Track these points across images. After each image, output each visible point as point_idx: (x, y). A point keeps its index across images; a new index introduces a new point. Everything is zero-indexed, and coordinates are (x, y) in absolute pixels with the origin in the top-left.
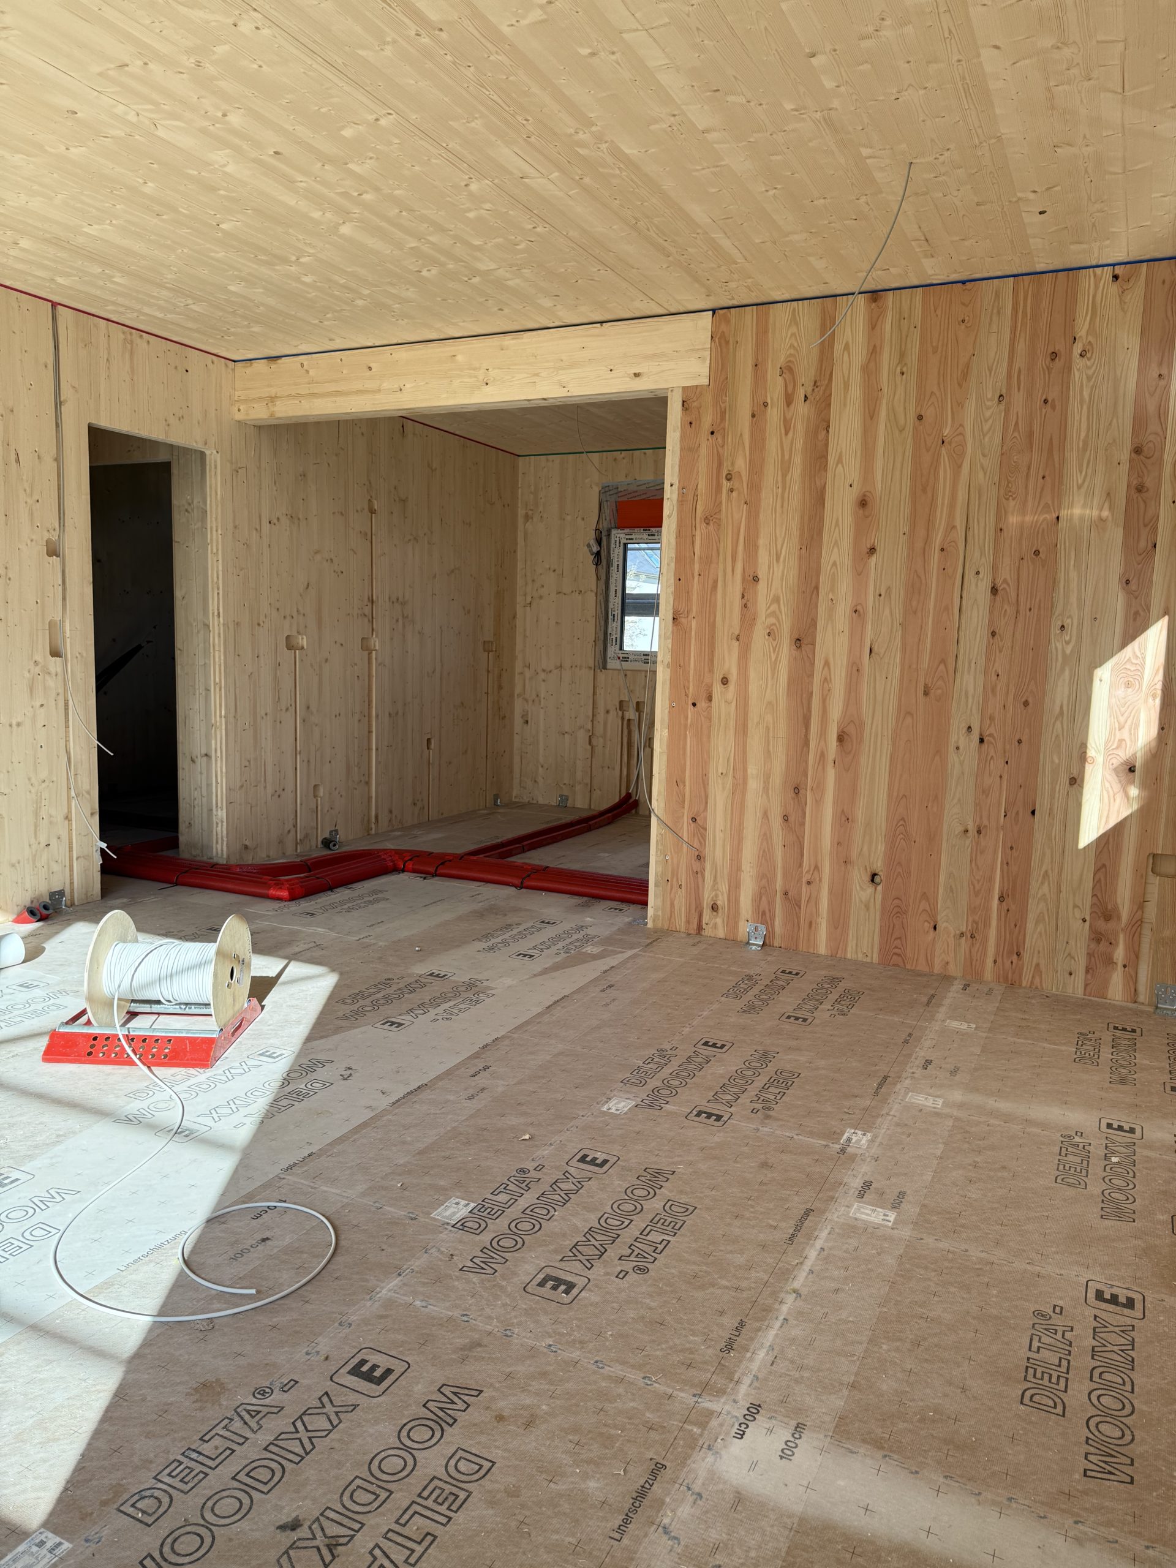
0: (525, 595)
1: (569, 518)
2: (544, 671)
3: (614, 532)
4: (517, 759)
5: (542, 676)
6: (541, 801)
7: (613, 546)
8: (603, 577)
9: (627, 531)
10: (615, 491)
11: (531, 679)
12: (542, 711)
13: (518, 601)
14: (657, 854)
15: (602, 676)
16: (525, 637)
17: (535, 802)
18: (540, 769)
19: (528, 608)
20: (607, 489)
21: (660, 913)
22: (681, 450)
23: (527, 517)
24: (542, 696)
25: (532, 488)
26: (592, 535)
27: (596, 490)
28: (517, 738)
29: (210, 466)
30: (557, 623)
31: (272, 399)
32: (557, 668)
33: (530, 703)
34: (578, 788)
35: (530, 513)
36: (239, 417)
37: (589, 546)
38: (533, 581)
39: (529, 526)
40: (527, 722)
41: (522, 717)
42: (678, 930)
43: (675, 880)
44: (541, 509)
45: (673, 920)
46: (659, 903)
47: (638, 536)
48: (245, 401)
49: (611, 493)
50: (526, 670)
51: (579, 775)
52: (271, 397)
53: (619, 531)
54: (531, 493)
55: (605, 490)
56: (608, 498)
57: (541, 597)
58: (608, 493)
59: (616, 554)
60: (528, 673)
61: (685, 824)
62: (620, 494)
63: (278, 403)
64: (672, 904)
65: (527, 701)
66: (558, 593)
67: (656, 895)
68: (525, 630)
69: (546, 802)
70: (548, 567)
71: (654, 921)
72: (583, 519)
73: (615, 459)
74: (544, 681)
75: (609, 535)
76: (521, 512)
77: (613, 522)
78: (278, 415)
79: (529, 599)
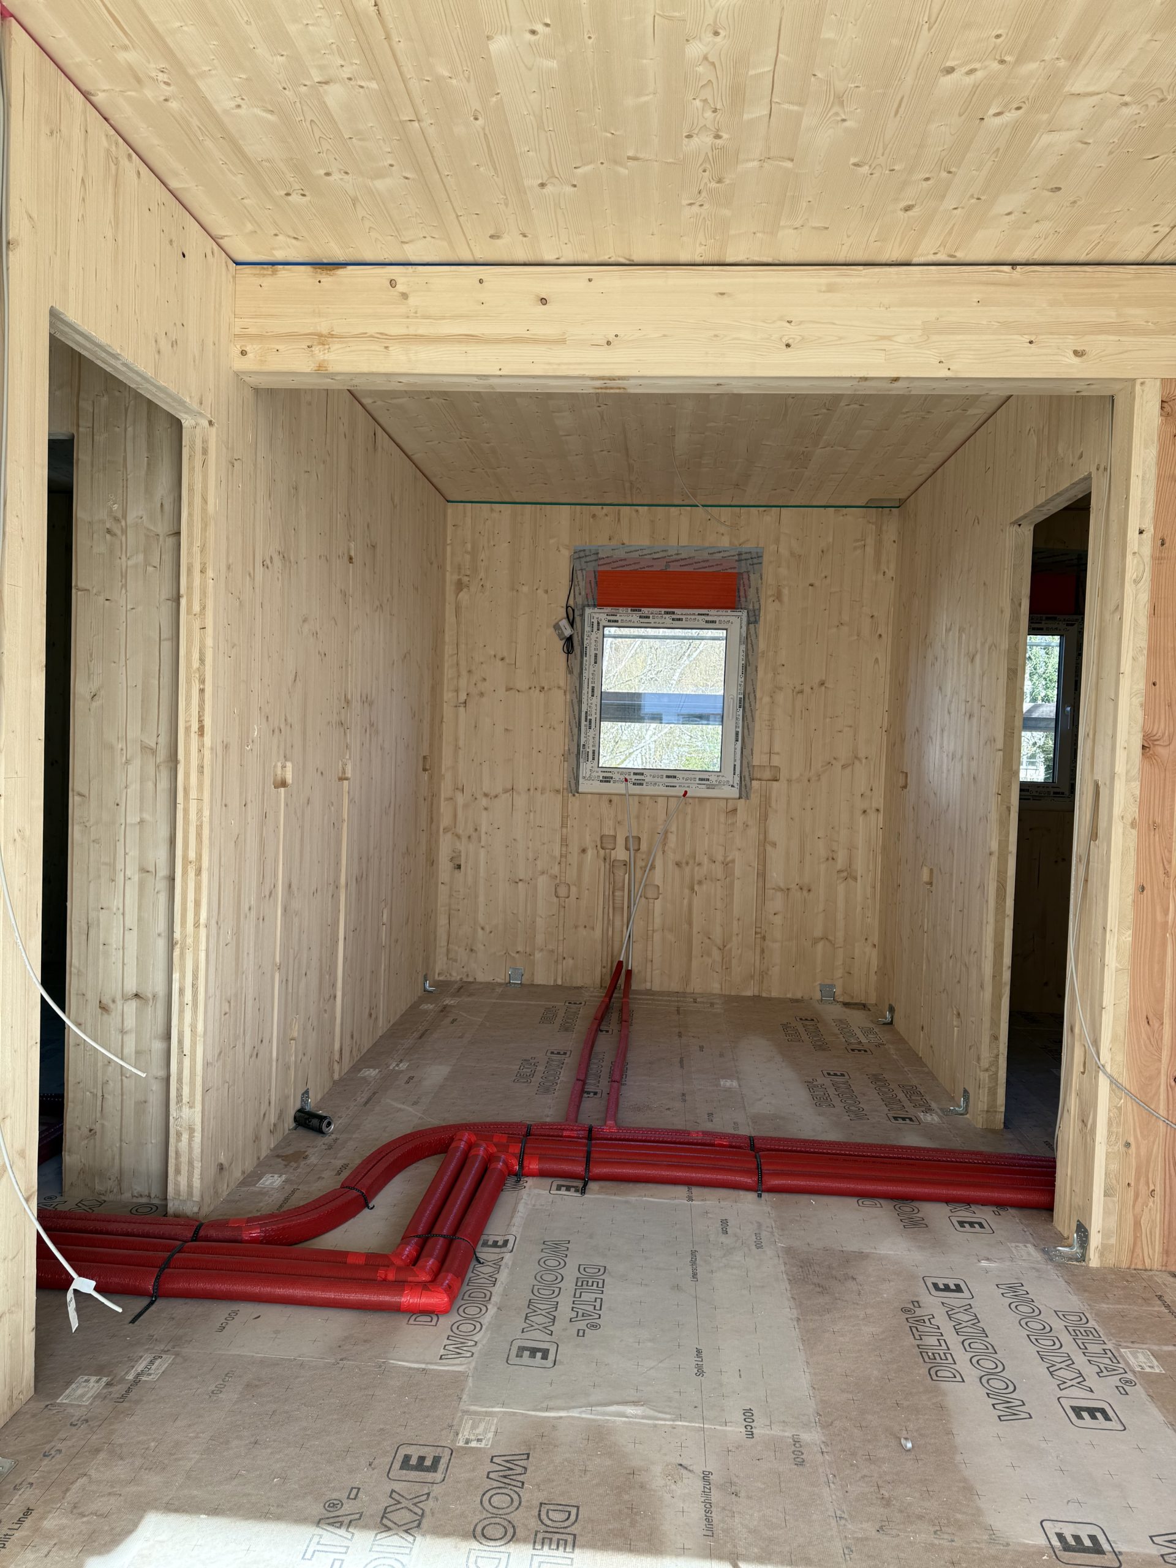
0: (457, 691)
1: (525, 589)
2: (486, 795)
3: (588, 611)
4: (442, 921)
5: (484, 802)
6: (481, 977)
7: (587, 628)
8: (576, 671)
9: (608, 610)
10: (594, 557)
11: (466, 806)
12: (482, 853)
13: (445, 698)
14: (1108, 1142)
15: (574, 803)
16: (457, 748)
17: (471, 979)
18: (480, 932)
19: (462, 709)
20: (582, 554)
21: (1113, 1241)
22: (1159, 477)
23: (460, 586)
24: (483, 830)
25: (469, 546)
26: (562, 612)
27: (566, 553)
28: (443, 891)
29: (192, 448)
30: (506, 730)
31: (323, 339)
32: (506, 791)
33: (464, 840)
34: (538, 955)
35: (465, 579)
36: (241, 364)
37: (557, 627)
38: (470, 671)
39: (464, 596)
40: (459, 867)
41: (452, 860)
42: (1148, 1266)
43: (1142, 1180)
44: (482, 575)
45: (1138, 1250)
46: (1113, 1222)
47: (624, 618)
48: (259, 337)
49: (588, 559)
50: (459, 794)
51: (540, 939)
52: (320, 335)
53: (596, 610)
54: (467, 552)
55: (579, 555)
56: (584, 566)
57: (482, 694)
58: (584, 560)
59: (590, 641)
60: (460, 799)
61: (1163, 1088)
62: (601, 562)
63: (334, 347)
64: (1137, 1224)
65: (458, 837)
66: (508, 689)
67: (1107, 1212)
68: (456, 739)
69: (489, 979)
70: (493, 653)
71: (1102, 1255)
72: (546, 592)
73: (594, 516)
74: (486, 809)
75: (582, 615)
76: (451, 578)
77: (590, 597)
78: (334, 368)
79: (463, 697)
